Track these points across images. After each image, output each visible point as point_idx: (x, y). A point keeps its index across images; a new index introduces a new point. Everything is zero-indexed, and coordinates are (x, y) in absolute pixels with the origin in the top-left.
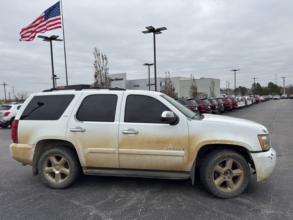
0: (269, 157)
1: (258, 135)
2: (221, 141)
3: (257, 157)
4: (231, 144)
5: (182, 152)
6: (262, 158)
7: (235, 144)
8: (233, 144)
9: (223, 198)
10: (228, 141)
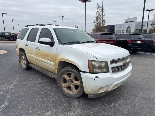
0: (92, 78)
1: (88, 60)
2: (67, 60)
3: (84, 75)
4: (71, 63)
5: (53, 63)
6: (87, 77)
7: (73, 63)
8: (72, 63)
9: (68, 97)
10: (70, 61)
